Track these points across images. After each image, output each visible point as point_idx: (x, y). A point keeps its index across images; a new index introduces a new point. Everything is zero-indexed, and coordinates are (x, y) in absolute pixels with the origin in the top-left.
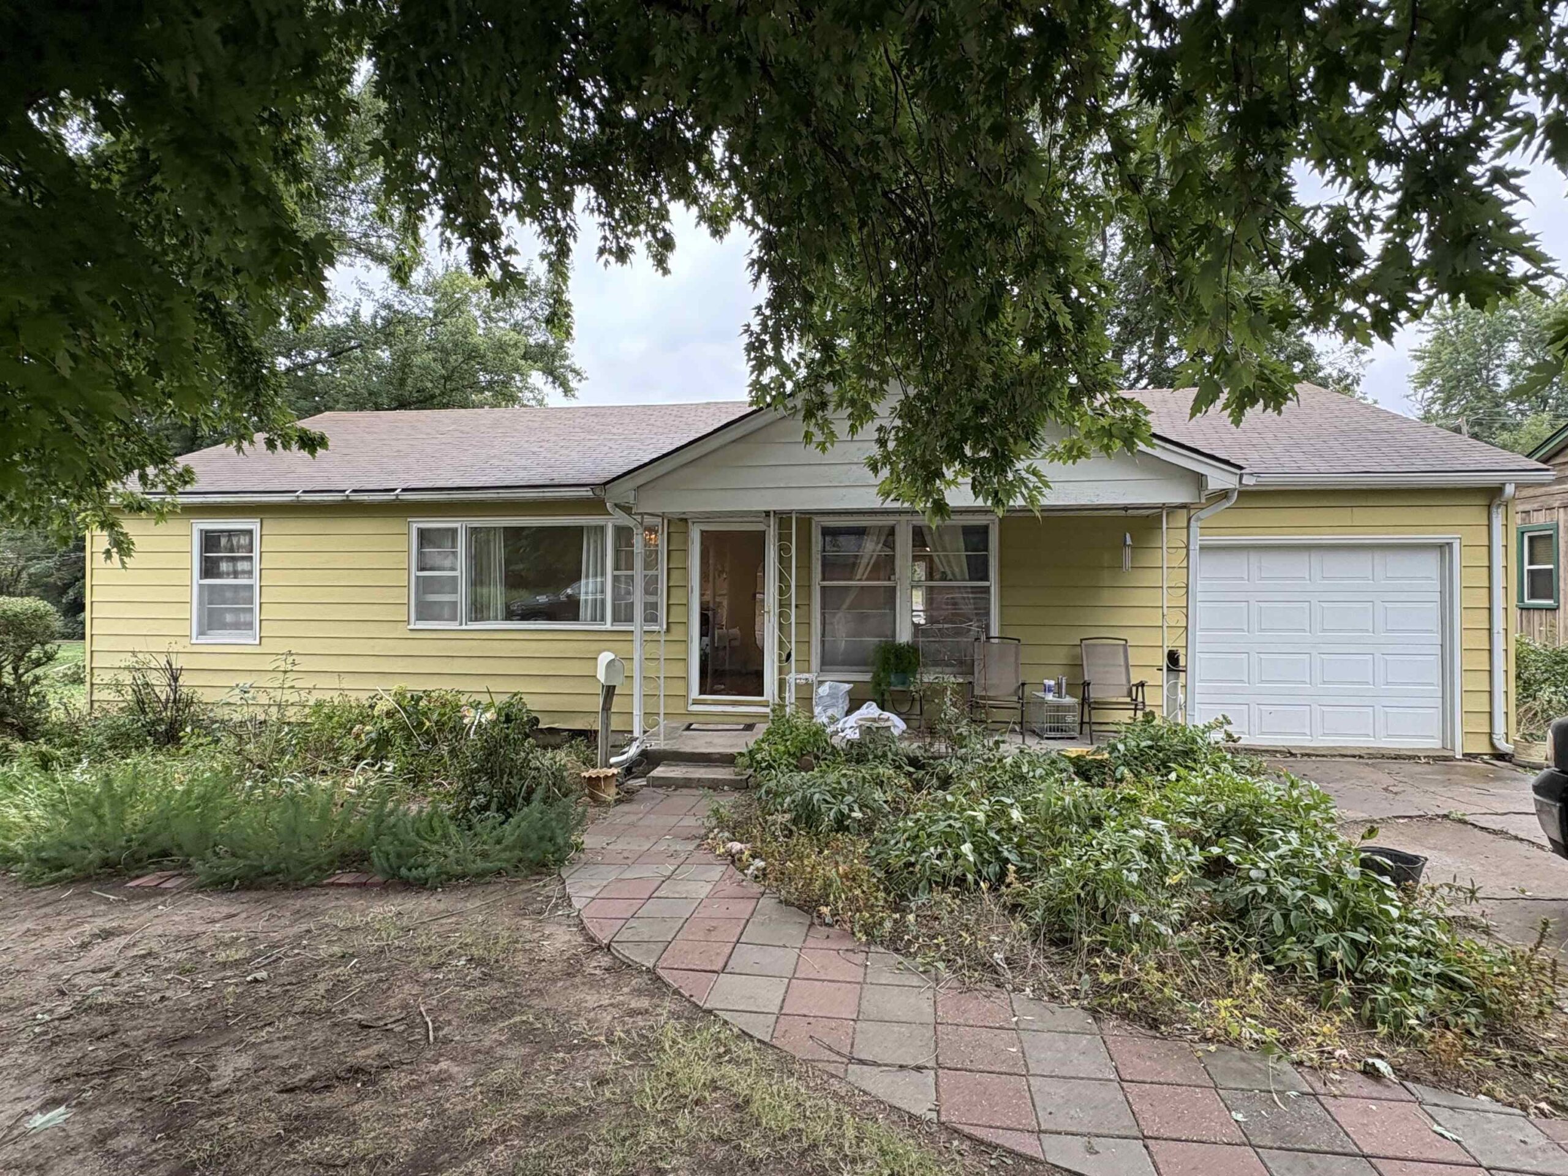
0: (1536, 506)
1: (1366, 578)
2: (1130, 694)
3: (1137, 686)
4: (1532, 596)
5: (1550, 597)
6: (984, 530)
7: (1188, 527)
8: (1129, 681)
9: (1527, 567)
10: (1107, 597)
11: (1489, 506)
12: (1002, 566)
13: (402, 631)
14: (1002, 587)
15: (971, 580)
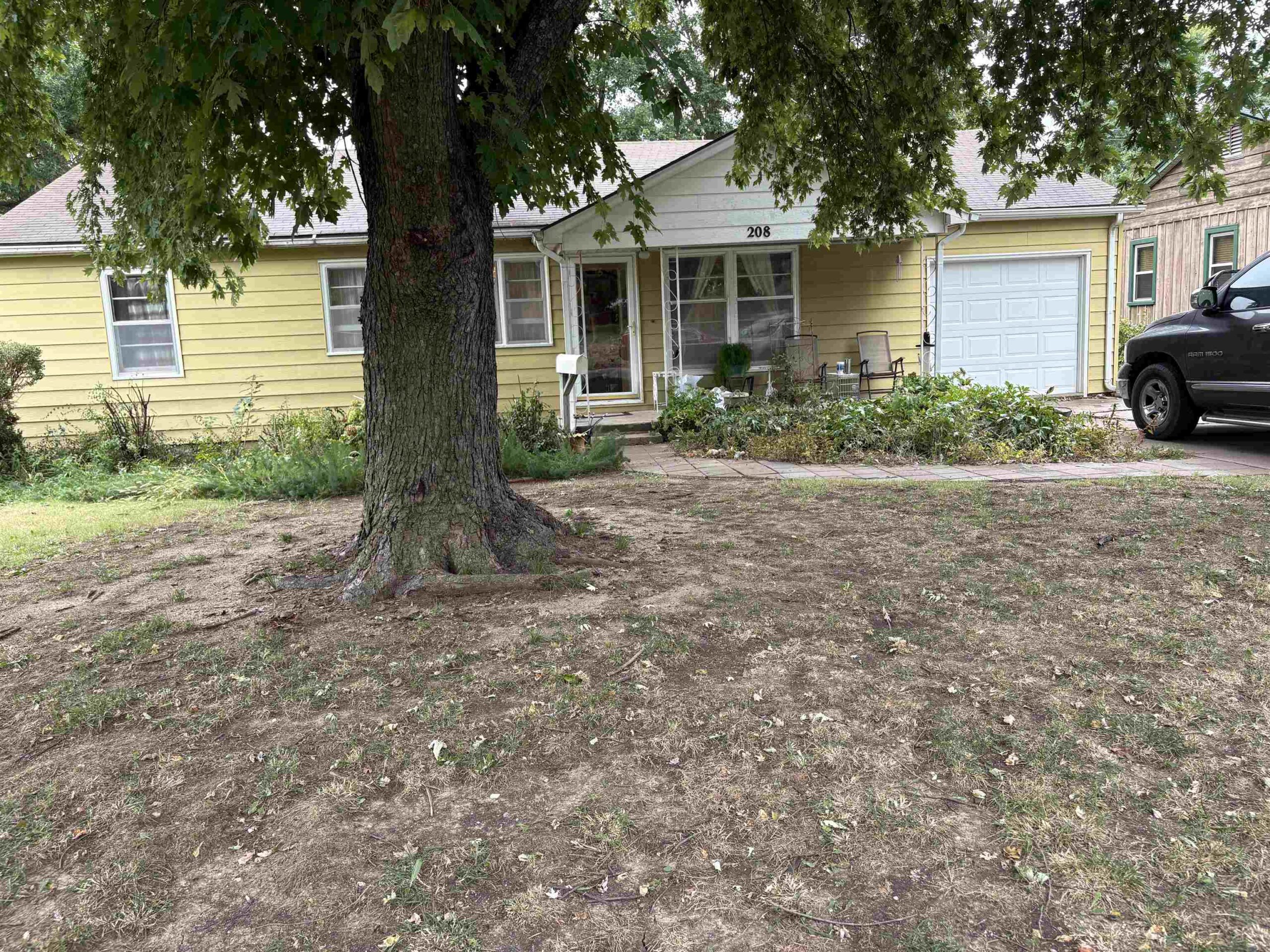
0: (1143, 224)
1: (1034, 281)
2: (891, 368)
3: (896, 362)
4: (1138, 296)
5: (1150, 296)
6: (788, 256)
7: (937, 249)
8: (890, 360)
9: (1136, 273)
10: (874, 303)
11: (1108, 229)
12: (802, 283)
13: (321, 358)
14: (802, 299)
15: (777, 294)
